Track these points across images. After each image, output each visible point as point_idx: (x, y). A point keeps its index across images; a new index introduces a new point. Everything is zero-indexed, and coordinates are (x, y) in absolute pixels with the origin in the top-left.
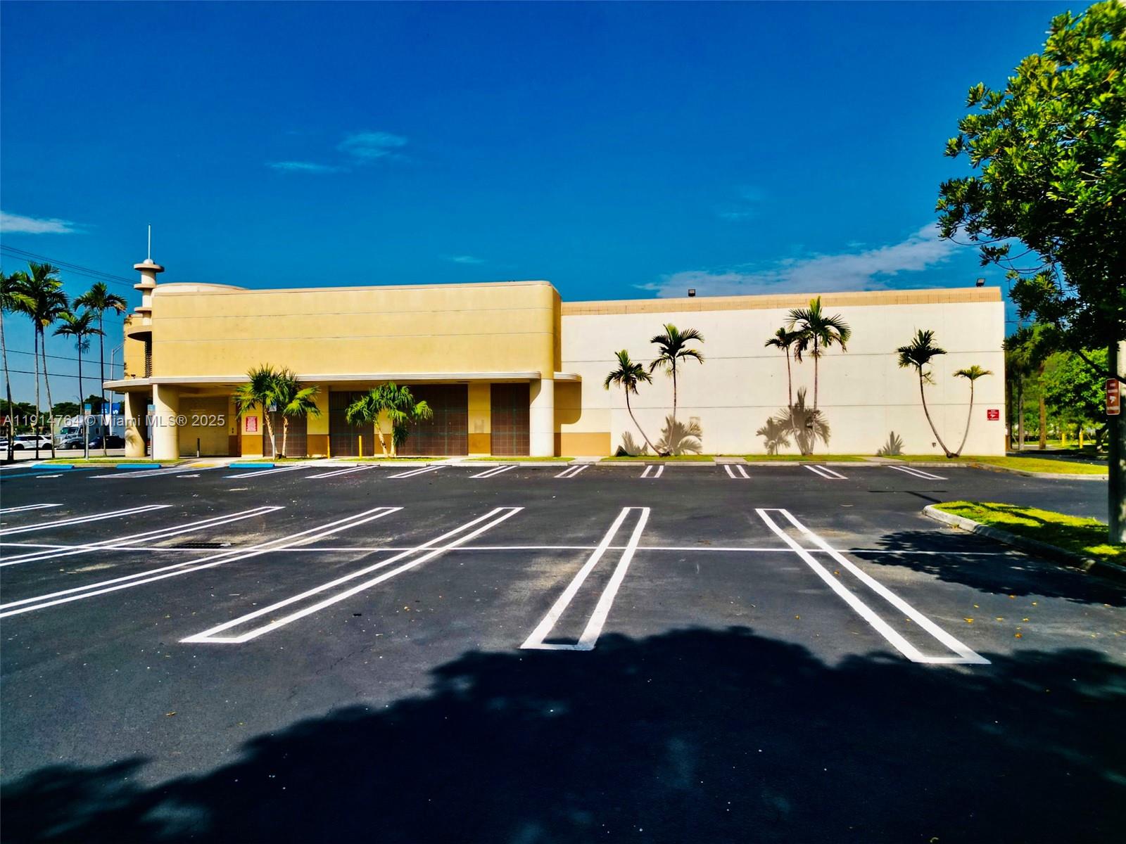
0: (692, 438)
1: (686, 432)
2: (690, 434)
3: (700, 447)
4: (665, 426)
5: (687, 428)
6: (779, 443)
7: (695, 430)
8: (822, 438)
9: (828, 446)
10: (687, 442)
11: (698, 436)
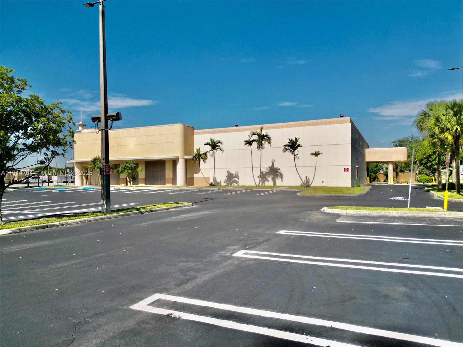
0: (236, 179)
1: (234, 177)
2: (235, 178)
3: (239, 182)
4: (227, 175)
5: (234, 175)
6: (265, 180)
7: (237, 176)
8: (280, 179)
9: (283, 182)
10: (234, 180)
11: (238, 178)
